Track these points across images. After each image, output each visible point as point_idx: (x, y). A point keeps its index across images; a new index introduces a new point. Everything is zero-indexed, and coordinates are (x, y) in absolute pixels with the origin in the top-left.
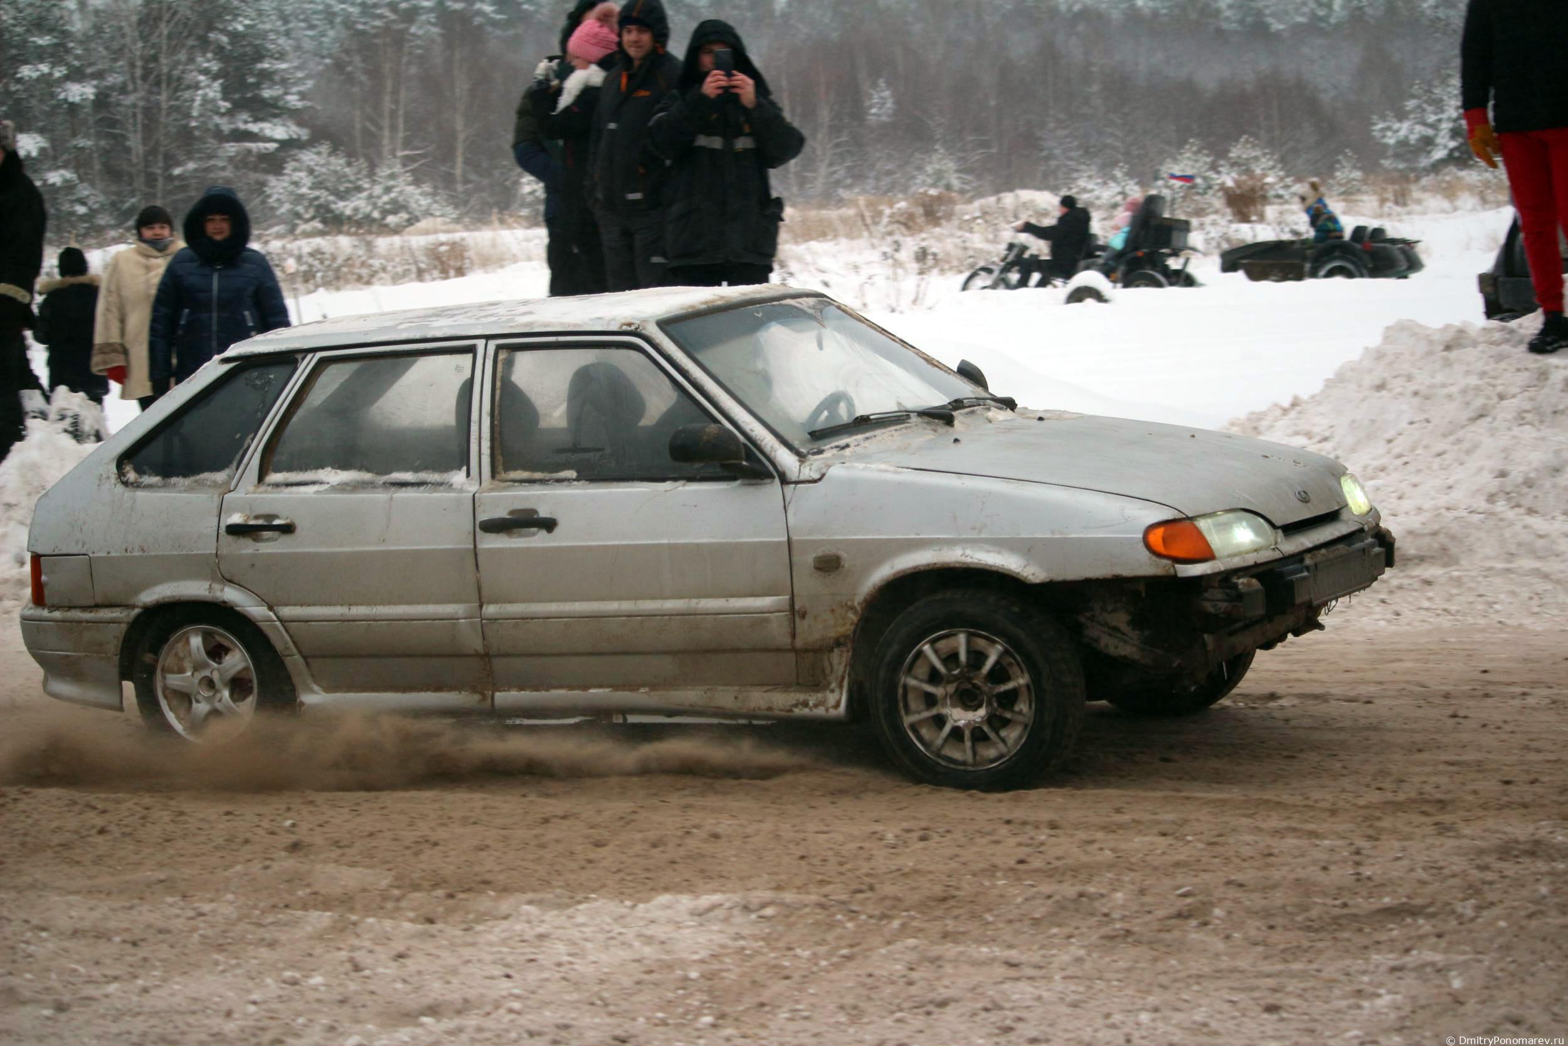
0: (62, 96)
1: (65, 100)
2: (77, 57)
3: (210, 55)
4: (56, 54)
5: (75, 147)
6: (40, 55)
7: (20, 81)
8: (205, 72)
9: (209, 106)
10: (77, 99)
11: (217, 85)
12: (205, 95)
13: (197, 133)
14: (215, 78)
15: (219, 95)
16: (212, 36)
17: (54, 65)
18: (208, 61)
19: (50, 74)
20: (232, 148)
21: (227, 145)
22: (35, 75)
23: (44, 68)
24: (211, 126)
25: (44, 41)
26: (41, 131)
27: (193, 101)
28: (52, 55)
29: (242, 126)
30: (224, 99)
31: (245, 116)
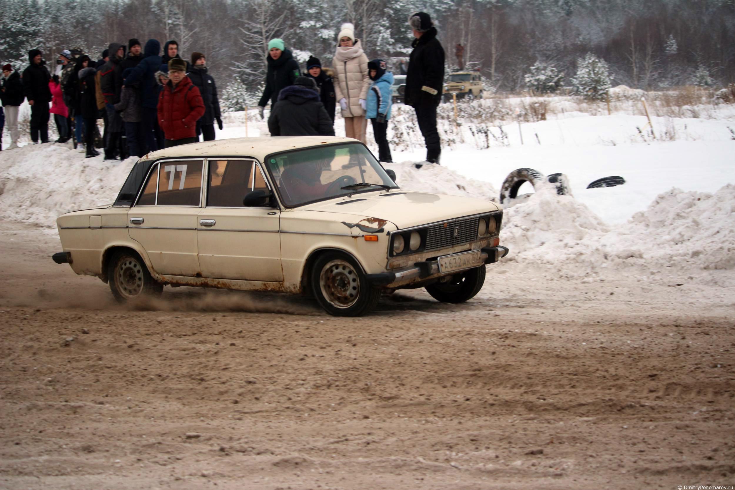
0: (320, 35)
1: (321, 37)
2: (326, 18)
3: (385, 19)
4: (317, 17)
5: (325, 58)
6: (310, 17)
7: (301, 28)
8: (383, 26)
9: (385, 41)
10: (327, 37)
11: (388, 32)
12: (383, 36)
13: (379, 53)
14: (387, 28)
15: (389, 36)
16: (386, 10)
17: (316, 22)
18: (384, 21)
19: (315, 26)
20: (394, 60)
21: (392, 58)
22: (308, 26)
23: (312, 23)
24: (385, 49)
25: (312, 11)
26: (310, 50)
27: (378, 38)
28: (316, 17)
29: (399, 50)
30: (391, 38)
31: (400, 45)
